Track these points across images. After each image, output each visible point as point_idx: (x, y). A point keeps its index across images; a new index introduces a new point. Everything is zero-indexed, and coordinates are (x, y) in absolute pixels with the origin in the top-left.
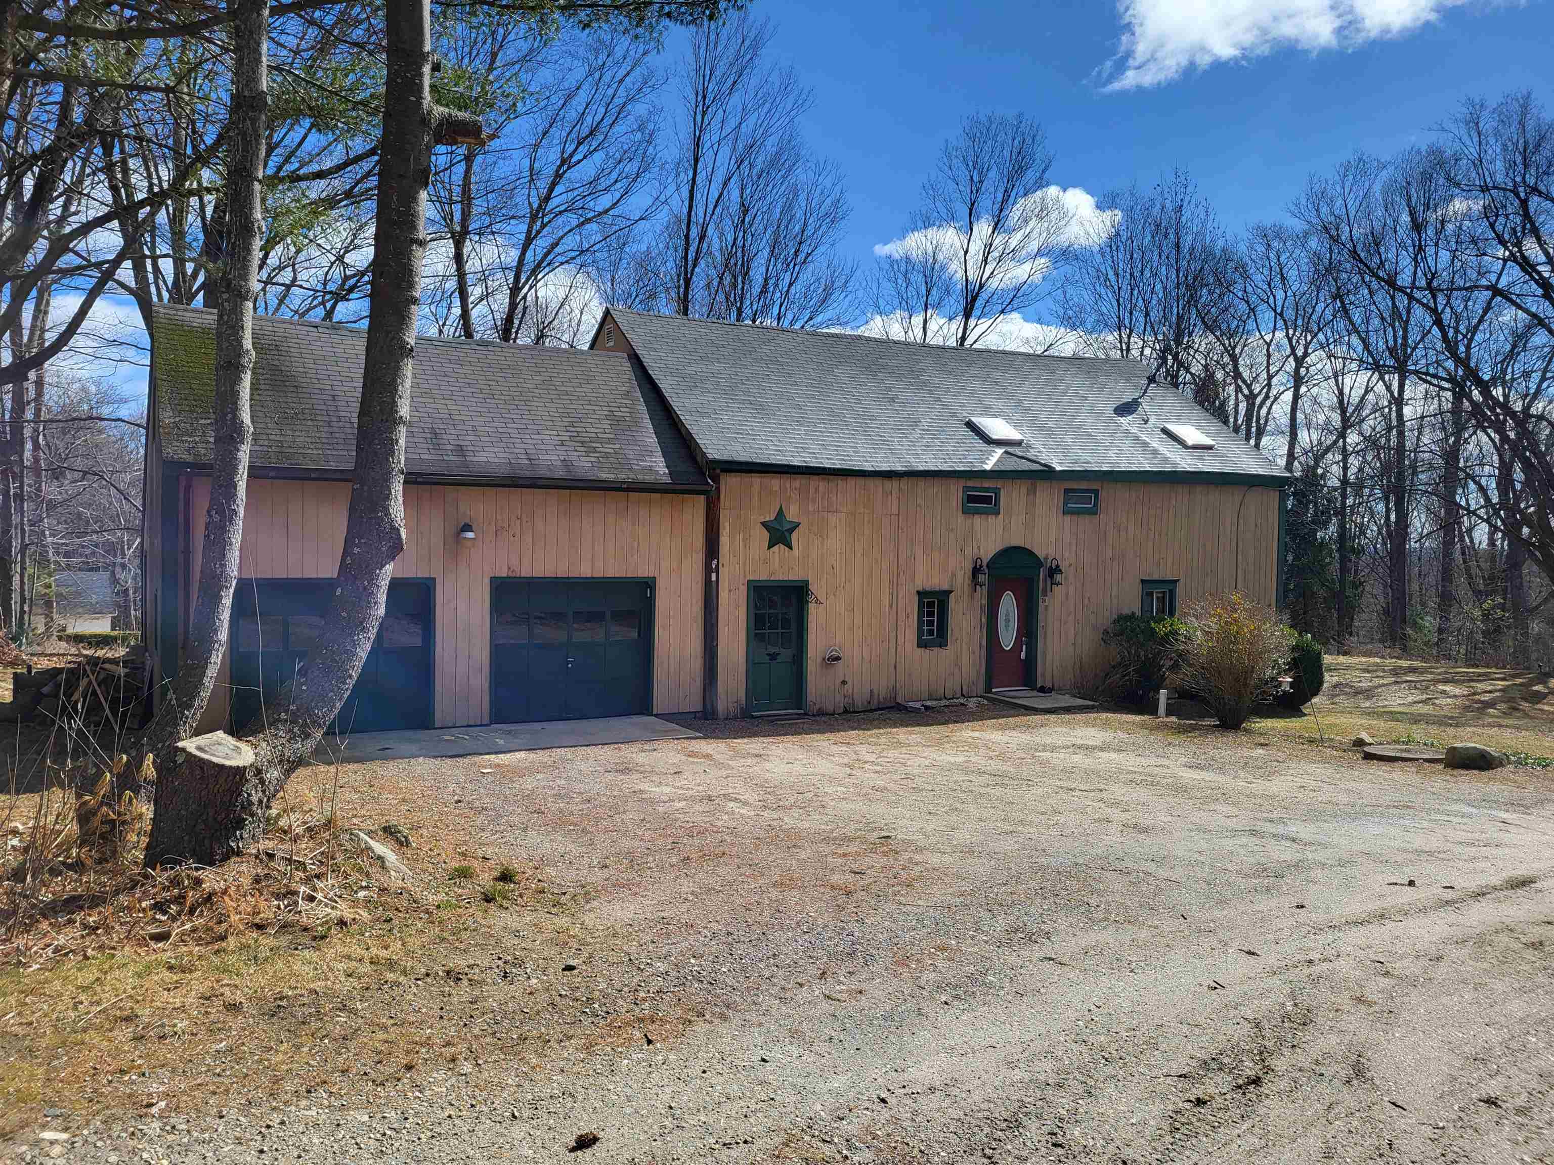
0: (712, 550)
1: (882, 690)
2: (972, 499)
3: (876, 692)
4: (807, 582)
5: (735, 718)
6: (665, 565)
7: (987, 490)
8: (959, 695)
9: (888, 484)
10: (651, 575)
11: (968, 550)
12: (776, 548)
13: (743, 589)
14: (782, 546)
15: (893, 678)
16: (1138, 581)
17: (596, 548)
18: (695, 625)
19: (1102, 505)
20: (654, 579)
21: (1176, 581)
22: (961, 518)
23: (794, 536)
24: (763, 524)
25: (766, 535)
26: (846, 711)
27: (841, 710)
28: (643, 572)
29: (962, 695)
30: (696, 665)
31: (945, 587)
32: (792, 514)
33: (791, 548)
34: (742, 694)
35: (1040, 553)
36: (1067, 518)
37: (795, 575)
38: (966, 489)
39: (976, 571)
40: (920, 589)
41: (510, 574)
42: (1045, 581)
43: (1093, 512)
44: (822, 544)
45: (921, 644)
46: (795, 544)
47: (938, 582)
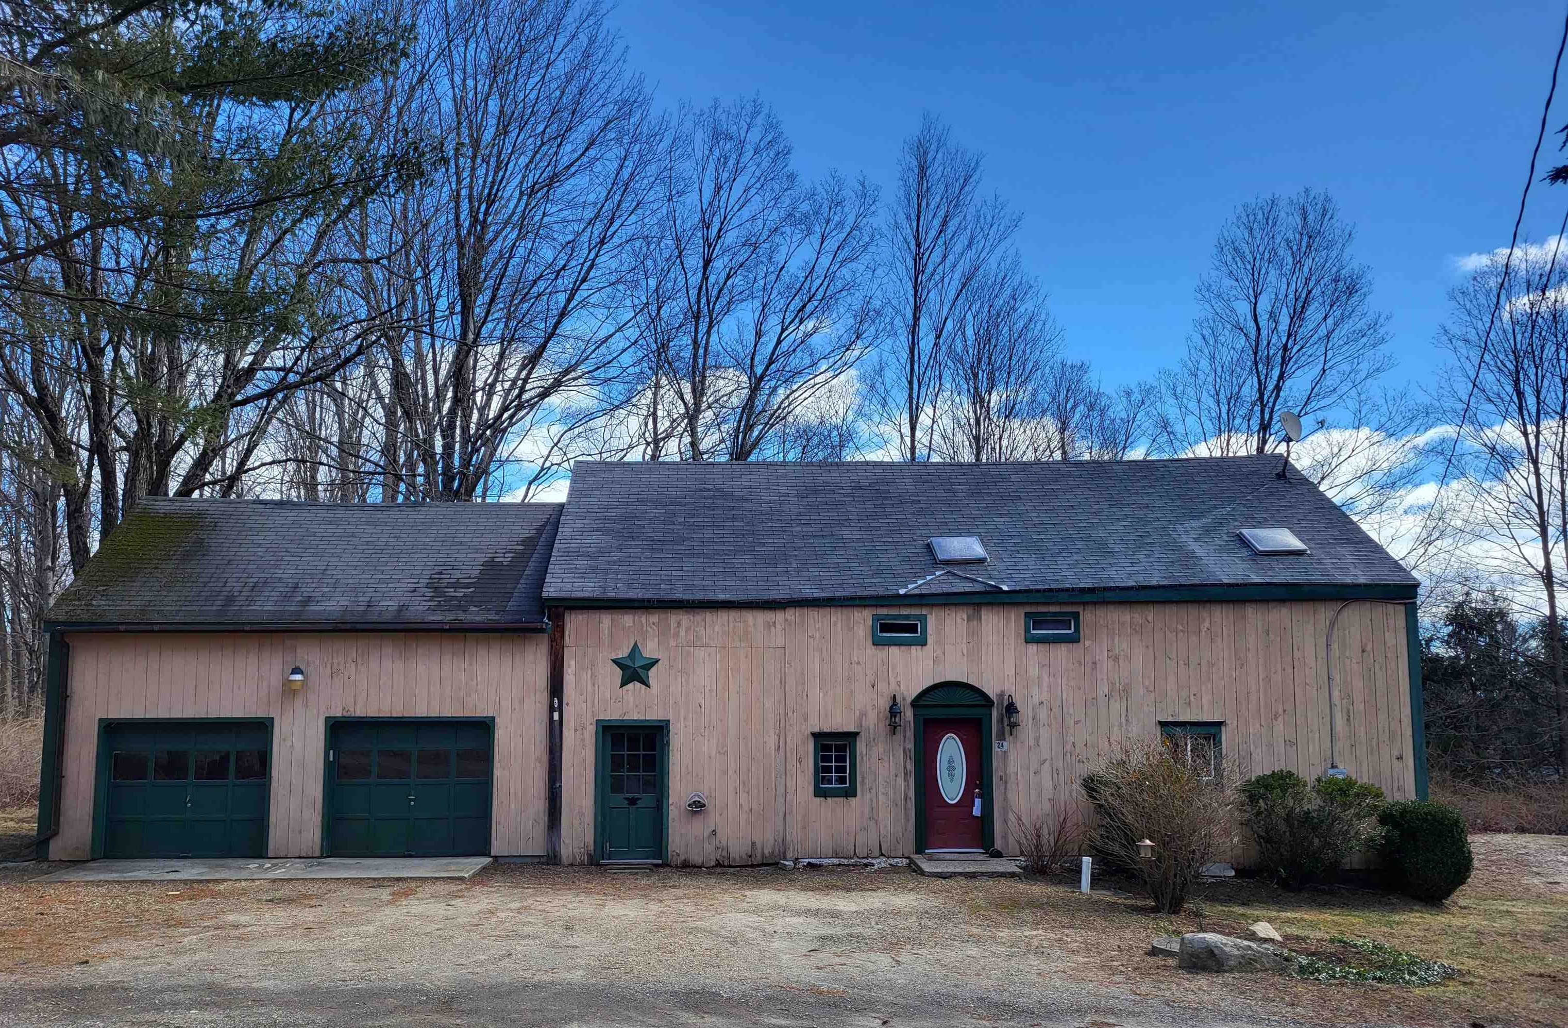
0: (556, 687)
1: (766, 840)
2: (885, 628)
3: (759, 846)
4: (667, 723)
5: (581, 864)
6: (505, 704)
7: (907, 617)
8: (877, 853)
9: (770, 616)
10: (490, 715)
11: (882, 687)
12: (630, 686)
13: (591, 729)
14: (638, 685)
15: (781, 829)
16: (1153, 722)
17: (432, 689)
18: (538, 765)
19: (1085, 631)
20: (493, 719)
21: (1220, 724)
22: (871, 650)
23: (652, 673)
24: (614, 661)
25: (619, 672)
26: (719, 865)
27: (713, 863)
28: (481, 710)
29: (882, 855)
30: (540, 806)
31: (852, 729)
32: (650, 650)
33: (648, 686)
34: (589, 839)
35: (991, 690)
36: (1033, 648)
37: (653, 715)
38: (875, 618)
39: (894, 710)
40: (817, 730)
41: (345, 714)
42: (1000, 721)
43: (1074, 639)
44: (687, 681)
45: (819, 793)
46: (652, 681)
47: (841, 723)
